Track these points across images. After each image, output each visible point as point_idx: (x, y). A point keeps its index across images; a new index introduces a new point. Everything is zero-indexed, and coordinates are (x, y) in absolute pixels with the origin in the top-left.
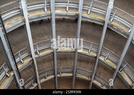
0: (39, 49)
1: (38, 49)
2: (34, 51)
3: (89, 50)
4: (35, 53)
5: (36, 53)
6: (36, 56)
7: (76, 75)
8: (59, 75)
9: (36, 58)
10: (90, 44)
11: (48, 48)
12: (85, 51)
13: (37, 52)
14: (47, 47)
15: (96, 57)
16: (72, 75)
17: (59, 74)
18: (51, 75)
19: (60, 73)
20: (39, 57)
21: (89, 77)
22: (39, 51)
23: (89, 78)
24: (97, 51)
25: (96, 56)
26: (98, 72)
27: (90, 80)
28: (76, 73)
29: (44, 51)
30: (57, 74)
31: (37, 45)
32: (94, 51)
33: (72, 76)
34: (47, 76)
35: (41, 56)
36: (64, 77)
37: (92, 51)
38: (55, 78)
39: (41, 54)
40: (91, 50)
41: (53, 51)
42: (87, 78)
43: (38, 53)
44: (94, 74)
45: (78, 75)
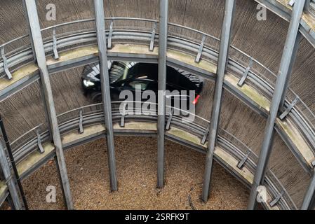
0: (56, 44)
1: (55, 42)
2: (45, 48)
3: (197, 53)
4: (46, 54)
5: (49, 54)
6: (50, 62)
7: (166, 130)
8: (117, 127)
9: (50, 70)
10: (198, 37)
11: (84, 43)
12: (185, 56)
13: (52, 52)
14: (82, 40)
15: (215, 77)
16: (156, 129)
17: (120, 123)
18: (96, 123)
19: (123, 120)
20: (58, 68)
21: (204, 138)
22: (58, 50)
23: (203, 142)
24: (216, 59)
25: (215, 72)
26: (231, 124)
27: (205, 146)
28: (166, 122)
29: (73, 50)
30: (114, 123)
31: (54, 32)
32: (210, 59)
33: (157, 133)
34: (85, 126)
35: (62, 65)
36: (133, 133)
37: (206, 57)
38: (106, 132)
39: (66, 58)
40: (202, 56)
41: (97, 52)
42: (199, 140)
43: (57, 56)
44: (215, 126)
45: (173, 128)
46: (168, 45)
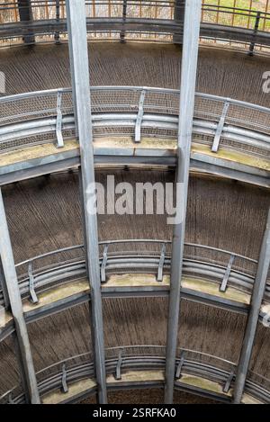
0: (35, 281)
1: (32, 281)
2: (20, 289)
3: (221, 280)
4: (22, 296)
5: (26, 298)
6: (28, 308)
7: (176, 378)
8: (111, 380)
9: (26, 317)
10: (225, 257)
11: (68, 278)
12: (205, 284)
13: (29, 293)
14: (67, 275)
15: (249, 308)
16: (162, 378)
17: (115, 374)
18: (84, 378)
19: (118, 371)
20: (38, 313)
21: (228, 385)
22: (36, 290)
23: (226, 389)
24: (250, 286)
25: (248, 303)
26: (259, 364)
27: (229, 394)
28: (176, 369)
29: (55, 289)
30: (107, 376)
31: (30, 267)
32: (239, 285)
33: (163, 383)
34: (70, 382)
35: (43, 310)
36: (132, 385)
37: (233, 283)
38: (97, 389)
39: (46, 301)
40: (229, 282)
41: (88, 288)
42: (220, 388)
43: (35, 299)
44: (245, 370)
45: (185, 375)
46: (184, 272)
